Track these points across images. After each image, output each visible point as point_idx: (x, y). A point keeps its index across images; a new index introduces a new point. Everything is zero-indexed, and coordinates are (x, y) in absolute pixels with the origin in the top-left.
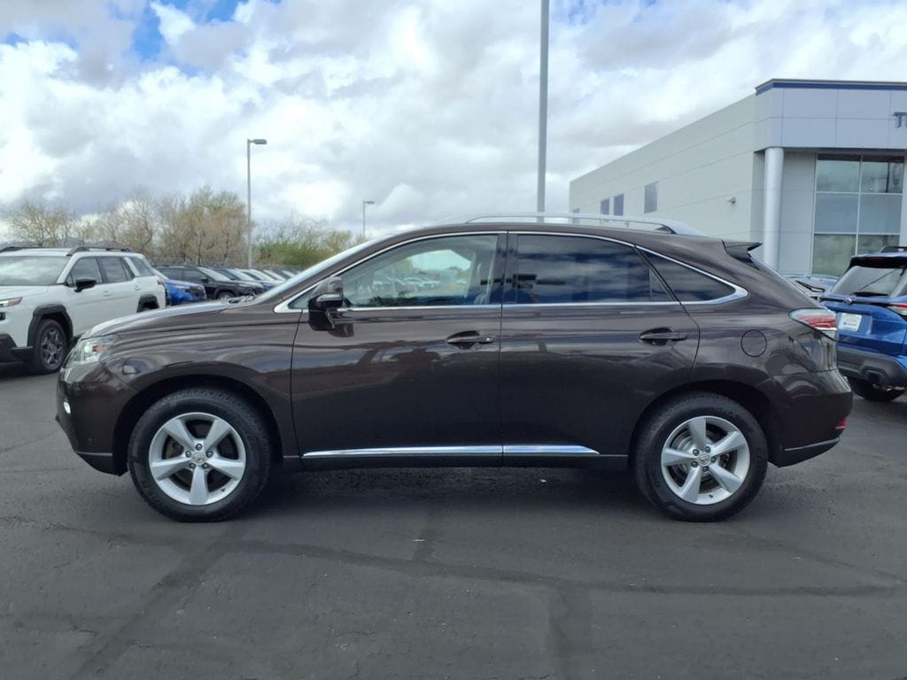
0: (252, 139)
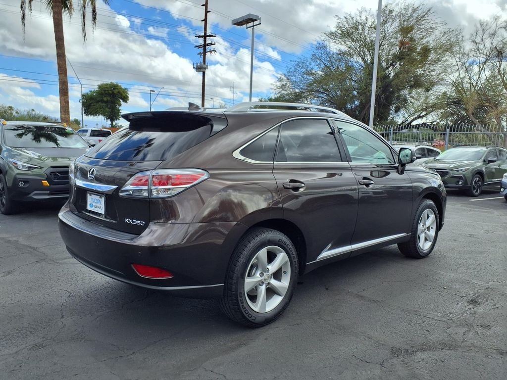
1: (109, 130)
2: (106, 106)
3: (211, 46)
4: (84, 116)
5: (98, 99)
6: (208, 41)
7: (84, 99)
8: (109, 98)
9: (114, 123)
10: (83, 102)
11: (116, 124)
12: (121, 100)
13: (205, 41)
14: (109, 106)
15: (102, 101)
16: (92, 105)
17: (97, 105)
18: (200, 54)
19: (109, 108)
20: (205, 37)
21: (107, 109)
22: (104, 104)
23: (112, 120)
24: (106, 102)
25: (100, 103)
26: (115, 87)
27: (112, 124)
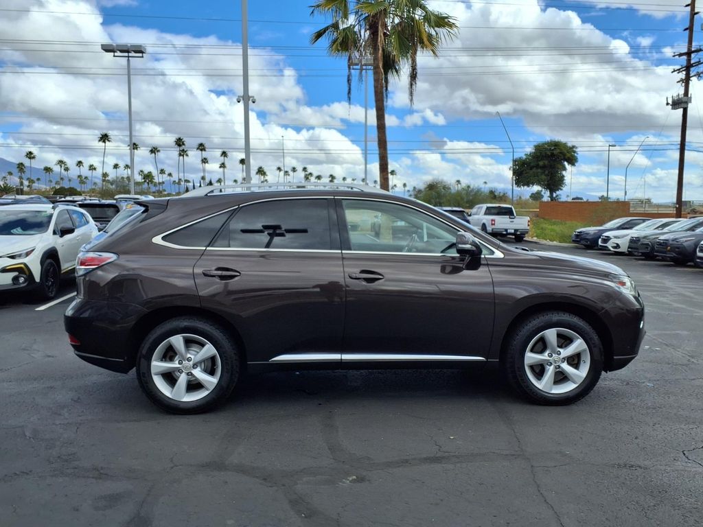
1: (510, 206)
2: (544, 173)
3: (699, 66)
4: (515, 187)
5: (532, 164)
6: (694, 60)
7: (516, 165)
8: (546, 162)
9: (554, 195)
10: (514, 170)
11: (557, 196)
12: (566, 163)
13: (689, 60)
14: (547, 172)
15: (537, 166)
16: (524, 172)
17: (531, 172)
18: (682, 80)
19: (547, 175)
20: (689, 54)
21: (543, 177)
22: (539, 170)
23: (552, 191)
24: (544, 167)
25: (534, 170)
26: (556, 145)
27: (551, 196)
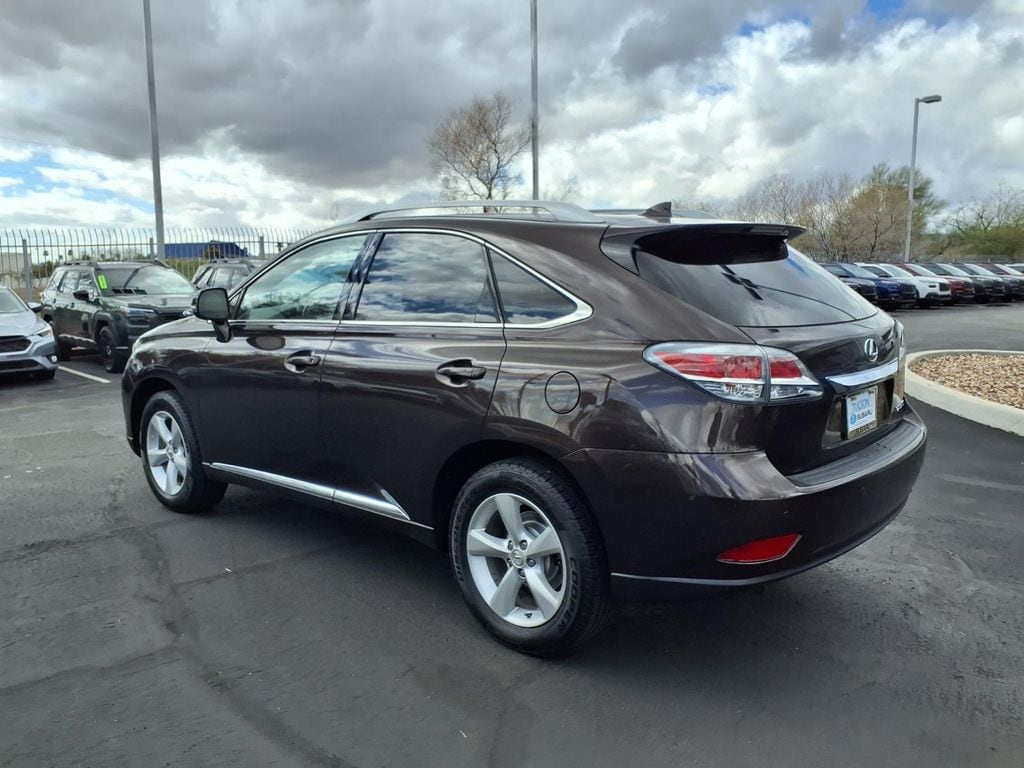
0: (921, 98)
